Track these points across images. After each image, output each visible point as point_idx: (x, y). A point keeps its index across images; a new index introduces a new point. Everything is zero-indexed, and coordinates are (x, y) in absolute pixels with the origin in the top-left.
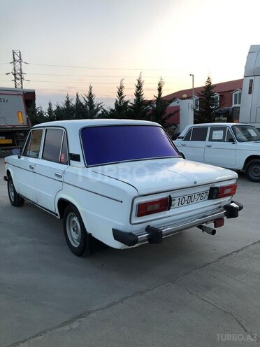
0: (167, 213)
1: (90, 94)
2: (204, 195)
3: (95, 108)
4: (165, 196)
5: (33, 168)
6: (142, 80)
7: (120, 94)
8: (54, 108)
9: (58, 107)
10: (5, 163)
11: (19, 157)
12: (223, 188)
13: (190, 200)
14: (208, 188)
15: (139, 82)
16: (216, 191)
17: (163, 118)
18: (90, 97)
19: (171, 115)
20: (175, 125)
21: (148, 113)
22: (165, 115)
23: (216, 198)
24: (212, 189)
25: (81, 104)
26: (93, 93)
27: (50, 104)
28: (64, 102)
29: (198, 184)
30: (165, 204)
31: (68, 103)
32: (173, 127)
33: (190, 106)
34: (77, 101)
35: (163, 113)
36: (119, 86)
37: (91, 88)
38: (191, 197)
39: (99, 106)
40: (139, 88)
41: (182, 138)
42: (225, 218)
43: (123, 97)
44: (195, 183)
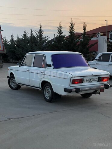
0: (82, 84)
1: (40, 30)
2: (96, 80)
3: (43, 40)
4: (81, 78)
5: (29, 71)
6: (73, 23)
7: (60, 31)
8: (15, 39)
9: (18, 38)
10: (9, 70)
11: (20, 67)
12: (103, 78)
13: (91, 81)
14: (97, 77)
15: (72, 24)
16: (100, 78)
17: (87, 47)
18: (40, 32)
19: (92, 45)
20: (95, 52)
21: (77, 44)
22: (89, 45)
23: (100, 81)
24: (99, 78)
25: (34, 37)
26: (42, 30)
27: (12, 36)
28: (22, 35)
29: (93, 75)
30: (81, 81)
31: (25, 35)
32: (94, 53)
33: (105, 40)
34: (31, 35)
35: (87, 44)
36: (59, 26)
37: (41, 27)
38: (91, 80)
39: (46, 38)
40: (72, 28)
41: (97, 60)
42: (104, 89)
43: (62, 33)
44: (92, 74)
